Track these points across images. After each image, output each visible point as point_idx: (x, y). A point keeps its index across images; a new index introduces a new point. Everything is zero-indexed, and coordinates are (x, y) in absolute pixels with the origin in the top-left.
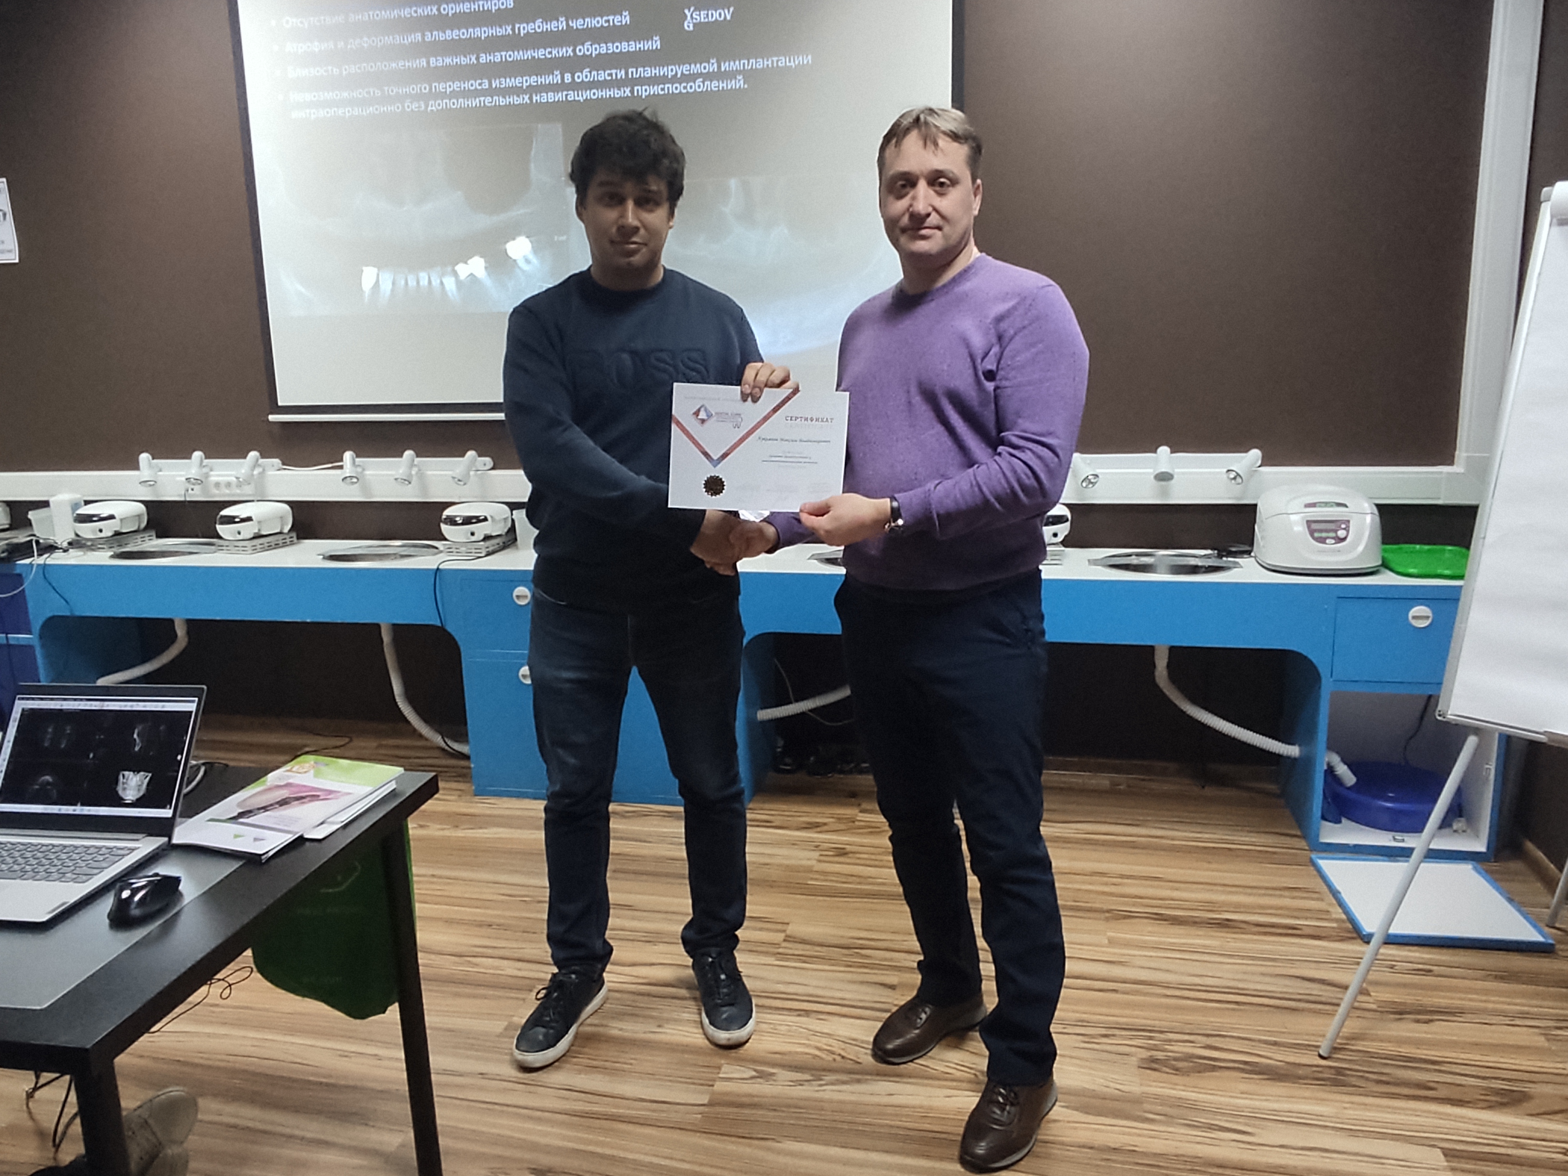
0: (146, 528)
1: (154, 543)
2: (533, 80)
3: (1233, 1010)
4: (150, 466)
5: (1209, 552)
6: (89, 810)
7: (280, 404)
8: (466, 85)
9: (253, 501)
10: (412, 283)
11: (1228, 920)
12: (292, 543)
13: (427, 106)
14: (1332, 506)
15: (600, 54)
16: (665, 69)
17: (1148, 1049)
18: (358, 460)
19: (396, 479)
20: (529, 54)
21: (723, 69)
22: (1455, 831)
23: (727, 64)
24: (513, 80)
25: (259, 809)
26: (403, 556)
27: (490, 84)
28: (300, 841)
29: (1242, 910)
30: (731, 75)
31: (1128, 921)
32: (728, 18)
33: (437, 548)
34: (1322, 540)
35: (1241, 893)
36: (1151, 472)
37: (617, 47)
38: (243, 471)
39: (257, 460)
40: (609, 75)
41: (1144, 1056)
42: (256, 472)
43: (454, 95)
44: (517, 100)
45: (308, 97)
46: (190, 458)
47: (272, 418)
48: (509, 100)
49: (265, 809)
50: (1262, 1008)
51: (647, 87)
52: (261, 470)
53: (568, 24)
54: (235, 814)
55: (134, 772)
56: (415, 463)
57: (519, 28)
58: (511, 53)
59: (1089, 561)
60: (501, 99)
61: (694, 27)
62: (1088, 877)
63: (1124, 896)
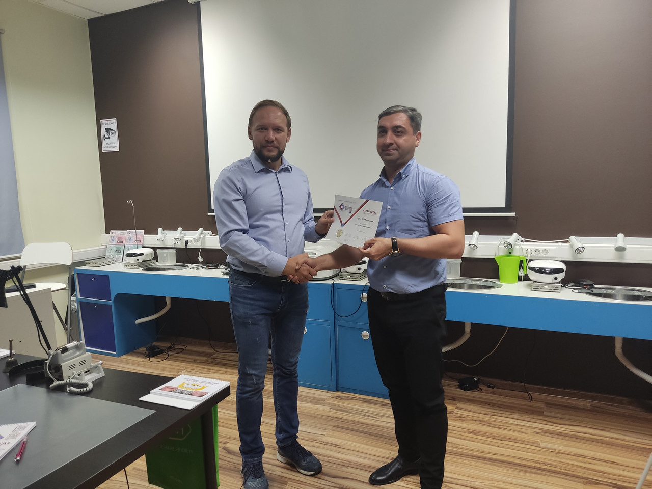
1: (159, 265)
4: (162, 233)
36: (613, 246)
38: (197, 236)
39: (202, 232)
46: (177, 230)
47: (209, 214)
52: (204, 235)
62: (574, 457)
63: (595, 470)
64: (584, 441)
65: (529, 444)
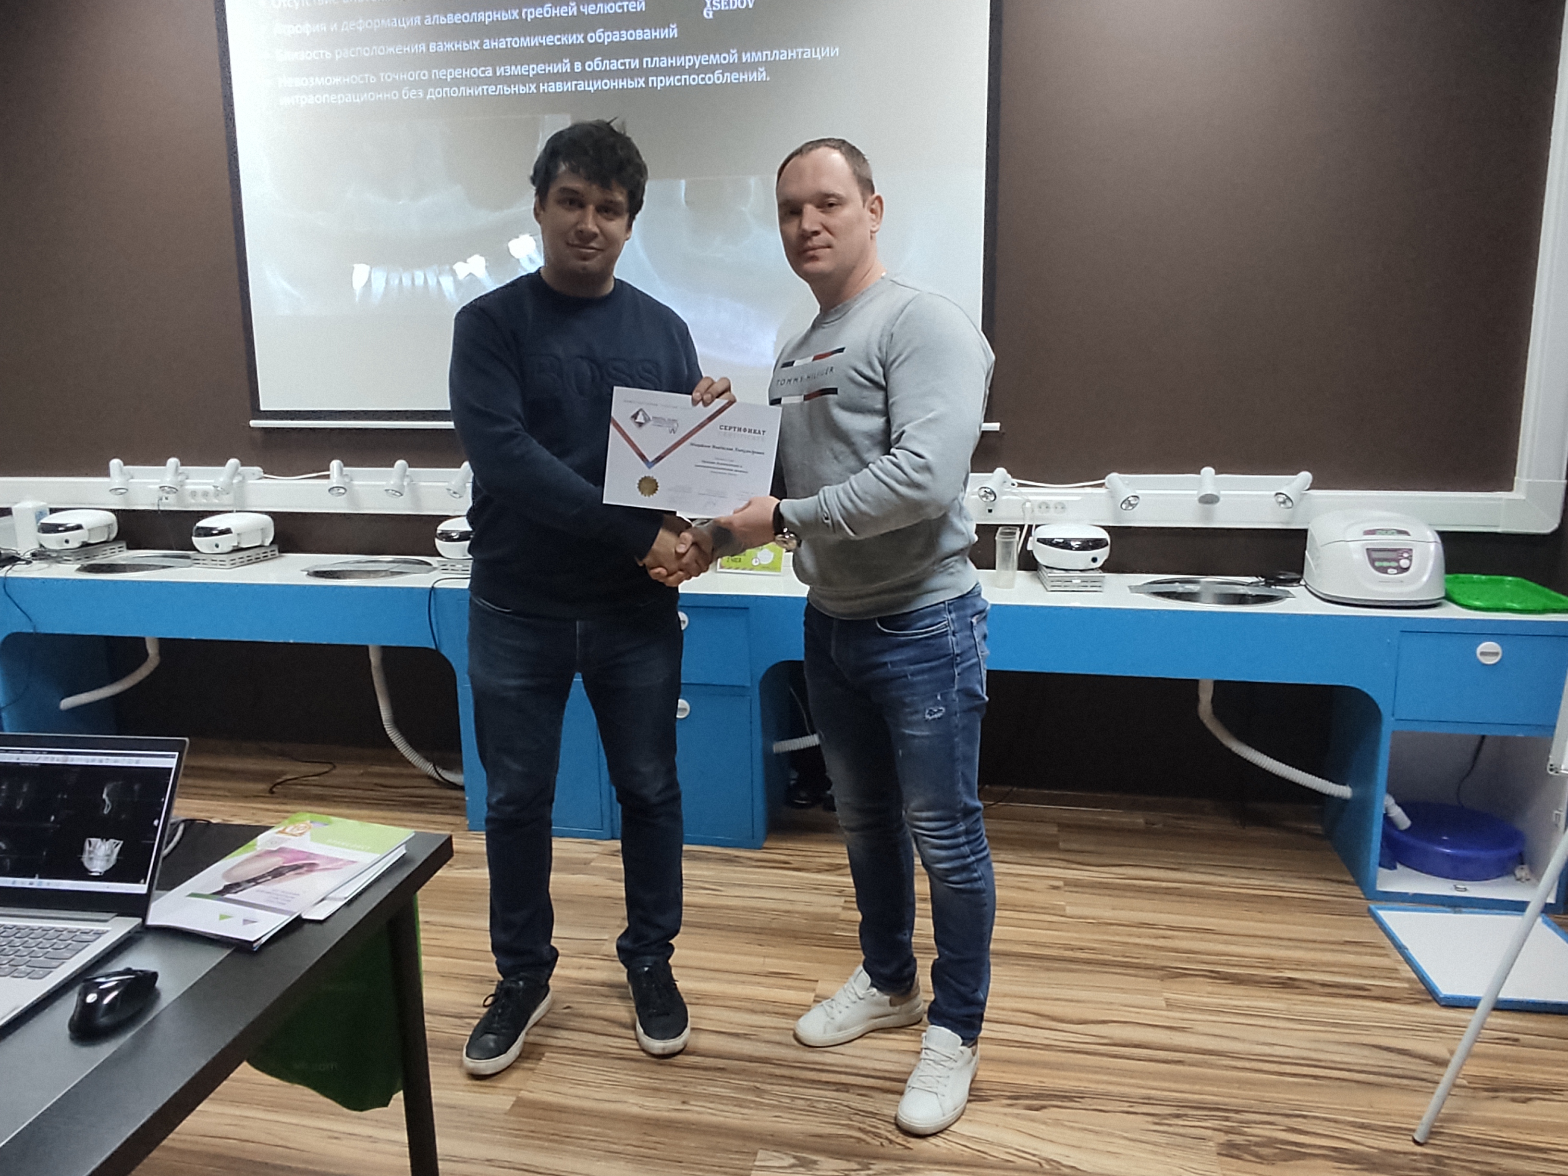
0: (116, 540)
1: (123, 555)
2: (540, 68)
3: (1309, 1085)
4: (121, 470)
5: (1254, 579)
6: (48, 884)
7: (262, 408)
8: (469, 73)
9: (230, 512)
10: (407, 281)
11: (1290, 979)
12: (274, 557)
13: (426, 94)
14: (1393, 533)
15: (612, 41)
16: (683, 58)
17: (1227, 1133)
18: (345, 469)
19: (387, 490)
20: (535, 41)
21: (744, 60)
22: (1518, 880)
23: (748, 55)
24: (519, 67)
25: (249, 881)
26: (394, 574)
27: (495, 72)
28: (298, 923)
29: (1303, 967)
30: (753, 67)
31: (1185, 979)
32: (751, 6)
33: (429, 564)
34: (1384, 570)
35: (1301, 948)
36: (1195, 494)
37: (631, 35)
38: (221, 479)
39: (237, 469)
40: (622, 64)
41: (1221, 1141)
42: (235, 481)
43: (456, 83)
44: (523, 90)
45: (299, 82)
46: (165, 465)
47: (253, 423)
48: (514, 89)
49: (255, 881)
50: (1344, 1084)
51: (663, 78)
52: (240, 478)
53: (578, 9)
54: (221, 888)
55: (102, 839)
56: (407, 473)
57: (526, 13)
58: (517, 39)
59: (1130, 587)
60: (505, 88)
61: (713, 15)
62: (1135, 929)
63: (1176, 951)
64: (1144, 895)
65: (1043, 911)
